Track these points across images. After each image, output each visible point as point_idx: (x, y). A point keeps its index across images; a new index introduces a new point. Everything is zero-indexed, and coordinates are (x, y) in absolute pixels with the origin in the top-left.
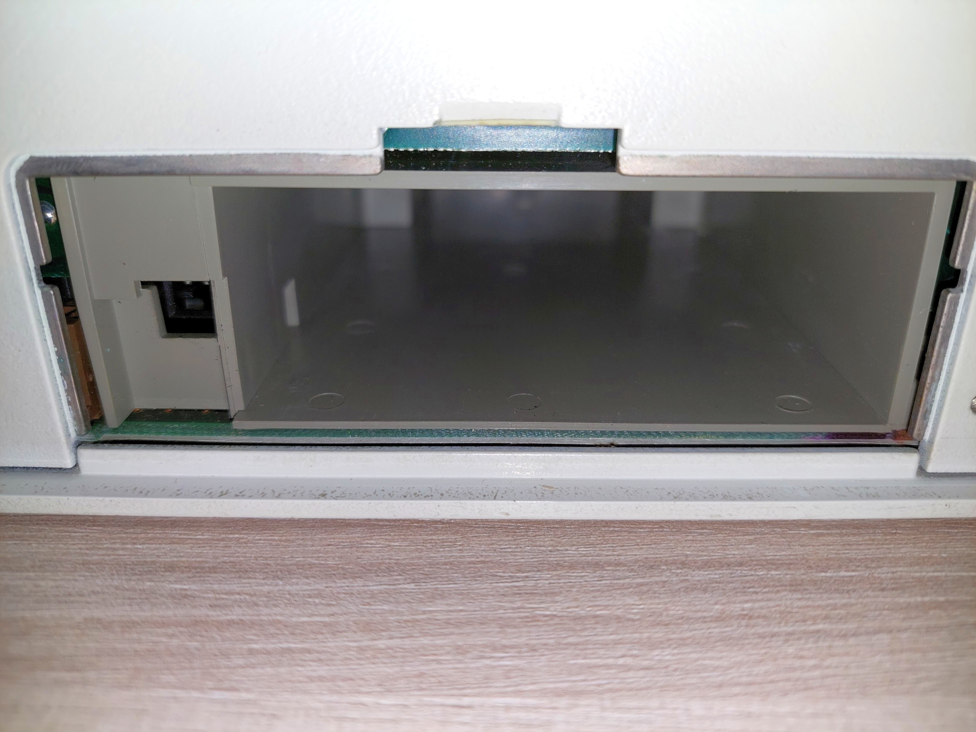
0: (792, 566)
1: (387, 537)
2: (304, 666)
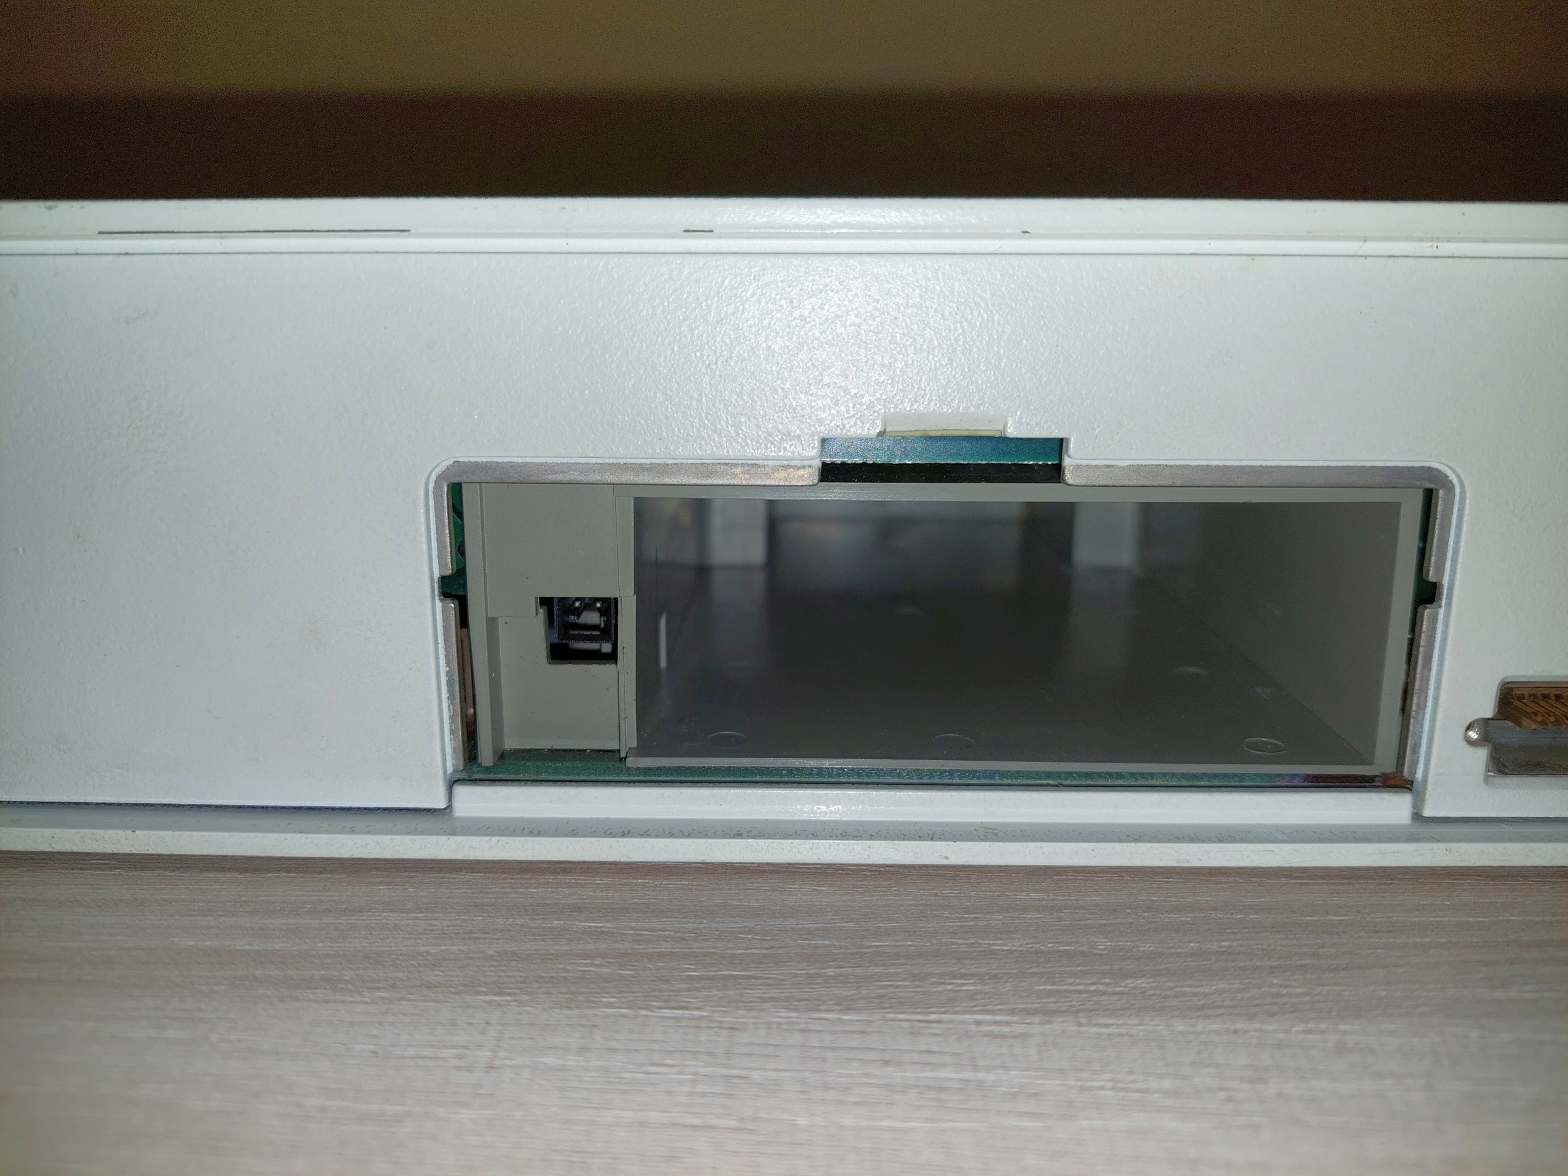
0: (1273, 911)
1: (811, 882)
2: (752, 989)
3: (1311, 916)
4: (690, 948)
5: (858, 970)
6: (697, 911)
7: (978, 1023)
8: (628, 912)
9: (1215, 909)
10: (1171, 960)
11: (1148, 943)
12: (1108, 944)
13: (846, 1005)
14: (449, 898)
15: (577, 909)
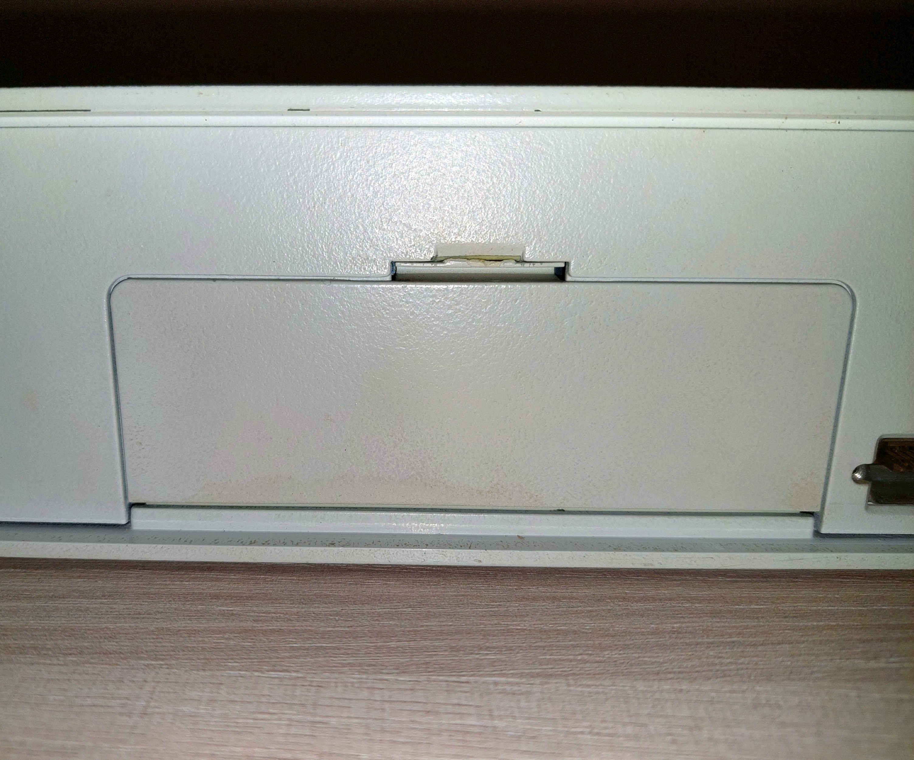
0: (712, 601)
2: (336, 657)
3: (740, 605)
4: (293, 626)
5: (412, 643)
6: (301, 599)
7: (496, 683)
8: (252, 600)
9: (670, 599)
10: (637, 637)
11: (621, 625)
12: (593, 625)
13: (402, 670)
14: (126, 588)
15: (216, 597)
